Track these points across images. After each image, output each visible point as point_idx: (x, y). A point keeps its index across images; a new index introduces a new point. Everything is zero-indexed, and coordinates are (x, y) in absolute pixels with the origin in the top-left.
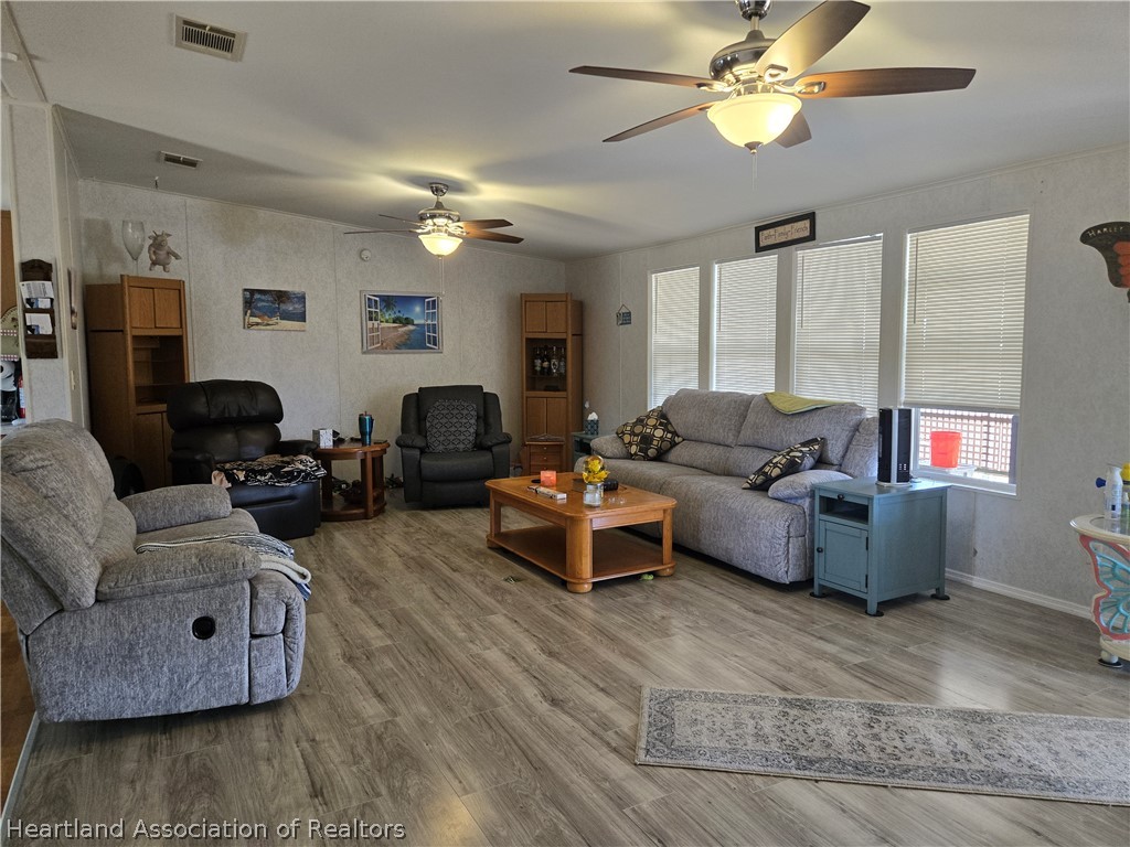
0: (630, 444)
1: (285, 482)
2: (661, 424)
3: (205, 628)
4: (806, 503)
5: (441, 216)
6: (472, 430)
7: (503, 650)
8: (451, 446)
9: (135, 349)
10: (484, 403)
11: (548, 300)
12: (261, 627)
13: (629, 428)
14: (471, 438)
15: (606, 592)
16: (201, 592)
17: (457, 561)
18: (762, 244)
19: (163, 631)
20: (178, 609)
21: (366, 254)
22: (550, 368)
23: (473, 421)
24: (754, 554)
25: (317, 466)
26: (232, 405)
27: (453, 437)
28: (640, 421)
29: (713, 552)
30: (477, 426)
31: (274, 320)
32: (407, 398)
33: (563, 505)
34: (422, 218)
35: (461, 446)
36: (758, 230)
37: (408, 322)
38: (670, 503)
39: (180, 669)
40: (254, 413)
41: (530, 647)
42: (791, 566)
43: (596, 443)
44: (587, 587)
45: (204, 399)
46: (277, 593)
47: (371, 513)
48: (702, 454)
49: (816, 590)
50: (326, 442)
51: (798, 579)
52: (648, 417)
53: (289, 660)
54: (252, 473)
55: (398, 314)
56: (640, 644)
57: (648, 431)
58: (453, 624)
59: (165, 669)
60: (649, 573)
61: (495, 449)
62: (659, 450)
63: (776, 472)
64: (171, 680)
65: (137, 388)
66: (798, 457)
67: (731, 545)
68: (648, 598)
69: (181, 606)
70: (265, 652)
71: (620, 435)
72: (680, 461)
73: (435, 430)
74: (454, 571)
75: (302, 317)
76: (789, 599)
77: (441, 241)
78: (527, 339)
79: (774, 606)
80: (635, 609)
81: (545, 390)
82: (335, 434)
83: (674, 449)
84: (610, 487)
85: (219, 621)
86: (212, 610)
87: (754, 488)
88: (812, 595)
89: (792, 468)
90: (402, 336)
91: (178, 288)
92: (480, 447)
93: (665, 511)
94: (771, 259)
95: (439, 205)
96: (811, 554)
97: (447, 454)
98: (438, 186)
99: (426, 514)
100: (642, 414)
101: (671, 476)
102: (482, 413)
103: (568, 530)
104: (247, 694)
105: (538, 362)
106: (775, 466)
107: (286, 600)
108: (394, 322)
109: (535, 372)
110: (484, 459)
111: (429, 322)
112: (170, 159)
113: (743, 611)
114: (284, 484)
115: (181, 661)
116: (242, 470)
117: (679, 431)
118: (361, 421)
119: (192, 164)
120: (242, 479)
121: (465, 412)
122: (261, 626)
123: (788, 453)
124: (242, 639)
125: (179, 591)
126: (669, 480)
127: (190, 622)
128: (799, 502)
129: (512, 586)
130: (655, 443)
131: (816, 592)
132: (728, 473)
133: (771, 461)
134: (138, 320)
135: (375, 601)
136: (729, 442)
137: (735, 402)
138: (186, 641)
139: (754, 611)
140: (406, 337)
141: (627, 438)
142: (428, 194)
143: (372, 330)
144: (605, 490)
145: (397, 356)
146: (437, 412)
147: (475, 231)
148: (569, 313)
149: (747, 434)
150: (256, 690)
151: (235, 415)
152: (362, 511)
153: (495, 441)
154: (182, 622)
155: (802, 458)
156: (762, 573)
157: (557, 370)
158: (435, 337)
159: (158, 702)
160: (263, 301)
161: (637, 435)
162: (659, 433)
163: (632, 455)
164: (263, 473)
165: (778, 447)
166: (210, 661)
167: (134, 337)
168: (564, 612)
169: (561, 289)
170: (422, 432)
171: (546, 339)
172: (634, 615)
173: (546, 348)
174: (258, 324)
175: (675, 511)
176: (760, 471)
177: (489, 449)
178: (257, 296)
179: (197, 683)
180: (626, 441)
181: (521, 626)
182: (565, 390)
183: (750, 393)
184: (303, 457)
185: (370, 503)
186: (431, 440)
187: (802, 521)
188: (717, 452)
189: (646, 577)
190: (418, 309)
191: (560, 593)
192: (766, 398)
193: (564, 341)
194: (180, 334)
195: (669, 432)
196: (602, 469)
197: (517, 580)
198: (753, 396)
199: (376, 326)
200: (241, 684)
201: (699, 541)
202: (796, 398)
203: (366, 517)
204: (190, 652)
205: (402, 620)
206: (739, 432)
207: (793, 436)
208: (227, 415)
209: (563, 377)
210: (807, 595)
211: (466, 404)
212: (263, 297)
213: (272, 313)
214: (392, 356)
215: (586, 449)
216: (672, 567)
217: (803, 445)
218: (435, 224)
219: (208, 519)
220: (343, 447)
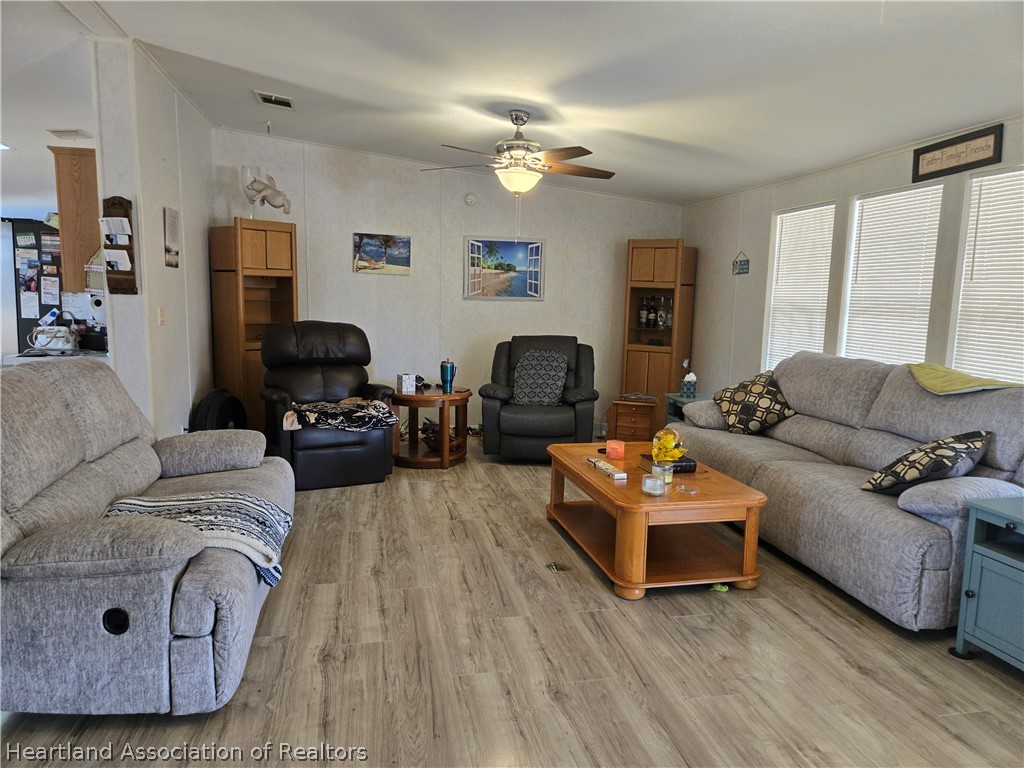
0: (728, 413)
1: (355, 427)
2: (768, 392)
3: (117, 621)
4: (955, 525)
5: (518, 147)
6: (560, 383)
7: (501, 676)
8: (537, 399)
9: (245, 289)
10: (578, 355)
11: (658, 246)
12: (182, 628)
13: (728, 395)
14: (558, 392)
15: (661, 602)
16: (111, 579)
17: (507, 532)
18: (922, 171)
19: (68, 620)
20: (85, 597)
21: (471, 198)
22: (656, 320)
23: (562, 374)
24: (868, 582)
25: (389, 412)
26: (319, 347)
27: (538, 390)
28: (743, 387)
29: (814, 565)
30: (566, 379)
31: (380, 264)
32: (500, 346)
33: (620, 489)
34: (499, 151)
35: (546, 400)
36: (918, 153)
37: (510, 268)
38: (757, 498)
39: (89, 666)
40: (341, 355)
41: (537, 677)
42: (923, 609)
43: (689, 408)
44: (638, 593)
45: (294, 339)
46: (205, 588)
47: (447, 464)
48: (819, 434)
49: (959, 646)
50: (409, 388)
51: (934, 627)
52: (754, 383)
53: (218, 668)
54: (324, 415)
55: (500, 261)
56: (680, 699)
57: (752, 399)
58: (461, 621)
59: (72, 663)
60: (723, 584)
61: (578, 407)
62: (763, 423)
63: (912, 474)
64: (79, 677)
65: (246, 325)
66: (947, 458)
67: (839, 563)
68: (713, 620)
69: (87, 593)
70: (188, 657)
71: (718, 401)
72: (789, 439)
73: (522, 381)
74: (498, 545)
75: (406, 262)
76: (916, 655)
77: (519, 177)
78: (632, 289)
79: (890, 663)
80: (691, 637)
81: (649, 344)
82: (419, 379)
83: (781, 425)
84: (684, 468)
85: (132, 615)
86: (123, 602)
87: (878, 490)
88: (952, 651)
89: (937, 471)
90: (503, 283)
91: (290, 231)
92: (564, 402)
93: (749, 509)
94: (933, 192)
95: (519, 136)
96: (955, 596)
97: (530, 407)
98: (518, 113)
99: (502, 469)
100: (747, 378)
101: (770, 459)
102: (573, 366)
103: (618, 521)
104: (166, 702)
105: (644, 314)
106: (912, 465)
107: (214, 598)
108: (496, 268)
109: (640, 323)
110: (567, 415)
111: (532, 269)
112: (267, 100)
113: (842, 666)
114: (355, 429)
115: (90, 657)
116: (315, 412)
117: (791, 403)
118: (443, 368)
119: (287, 104)
120: (313, 421)
121: (555, 364)
122: (182, 625)
123: (934, 450)
124: (160, 639)
125: (86, 577)
126: (767, 464)
127: (100, 613)
128: (944, 521)
129: (552, 576)
130: (759, 414)
131: (959, 647)
132: (847, 463)
133: (906, 457)
134: (250, 260)
135: (397, 574)
136: (853, 422)
137: (867, 373)
138: (96, 635)
139: (860, 669)
140: (507, 283)
141: (725, 406)
142: (507, 125)
143: (474, 276)
144: (675, 472)
145: (498, 302)
146: (526, 362)
147: (557, 166)
148: (680, 261)
149: (878, 414)
150: (177, 700)
151: (322, 356)
152: (437, 460)
153: (579, 397)
154: (91, 612)
155: (954, 460)
156: (879, 608)
157: (664, 323)
158: (536, 285)
159: (66, 700)
160: (371, 245)
161: (737, 403)
162: (765, 403)
163: (730, 426)
164: (334, 416)
165: (921, 436)
166: (123, 660)
167: (245, 277)
168: (600, 627)
169: (675, 234)
170: (510, 383)
171: (652, 289)
172: (687, 647)
173: (653, 299)
174: (365, 268)
175: (764, 509)
176: (889, 470)
177: (573, 405)
178: (365, 240)
179: (109, 684)
180: (725, 409)
181: (538, 640)
182: (670, 345)
183: (888, 363)
184: (377, 402)
185: (446, 452)
186: (517, 391)
187: (945, 550)
188: (837, 433)
189: (718, 588)
190: (520, 255)
191: (605, 595)
192: (909, 371)
193: (672, 291)
194: (290, 275)
195: (778, 402)
196: (677, 446)
197: (560, 568)
198: (892, 367)
199: (478, 272)
200: (159, 692)
201: (796, 548)
202: (953, 373)
203: (442, 466)
204: (99, 648)
205: (410, 609)
206: (869, 411)
207: (946, 425)
208: (315, 356)
209: (669, 330)
210: (944, 650)
211: (557, 356)
212: (371, 242)
213: (377, 257)
214: (492, 302)
215: (678, 414)
216: (756, 580)
217: (959, 439)
218: (512, 157)
219: (234, 468)
220: (427, 394)
